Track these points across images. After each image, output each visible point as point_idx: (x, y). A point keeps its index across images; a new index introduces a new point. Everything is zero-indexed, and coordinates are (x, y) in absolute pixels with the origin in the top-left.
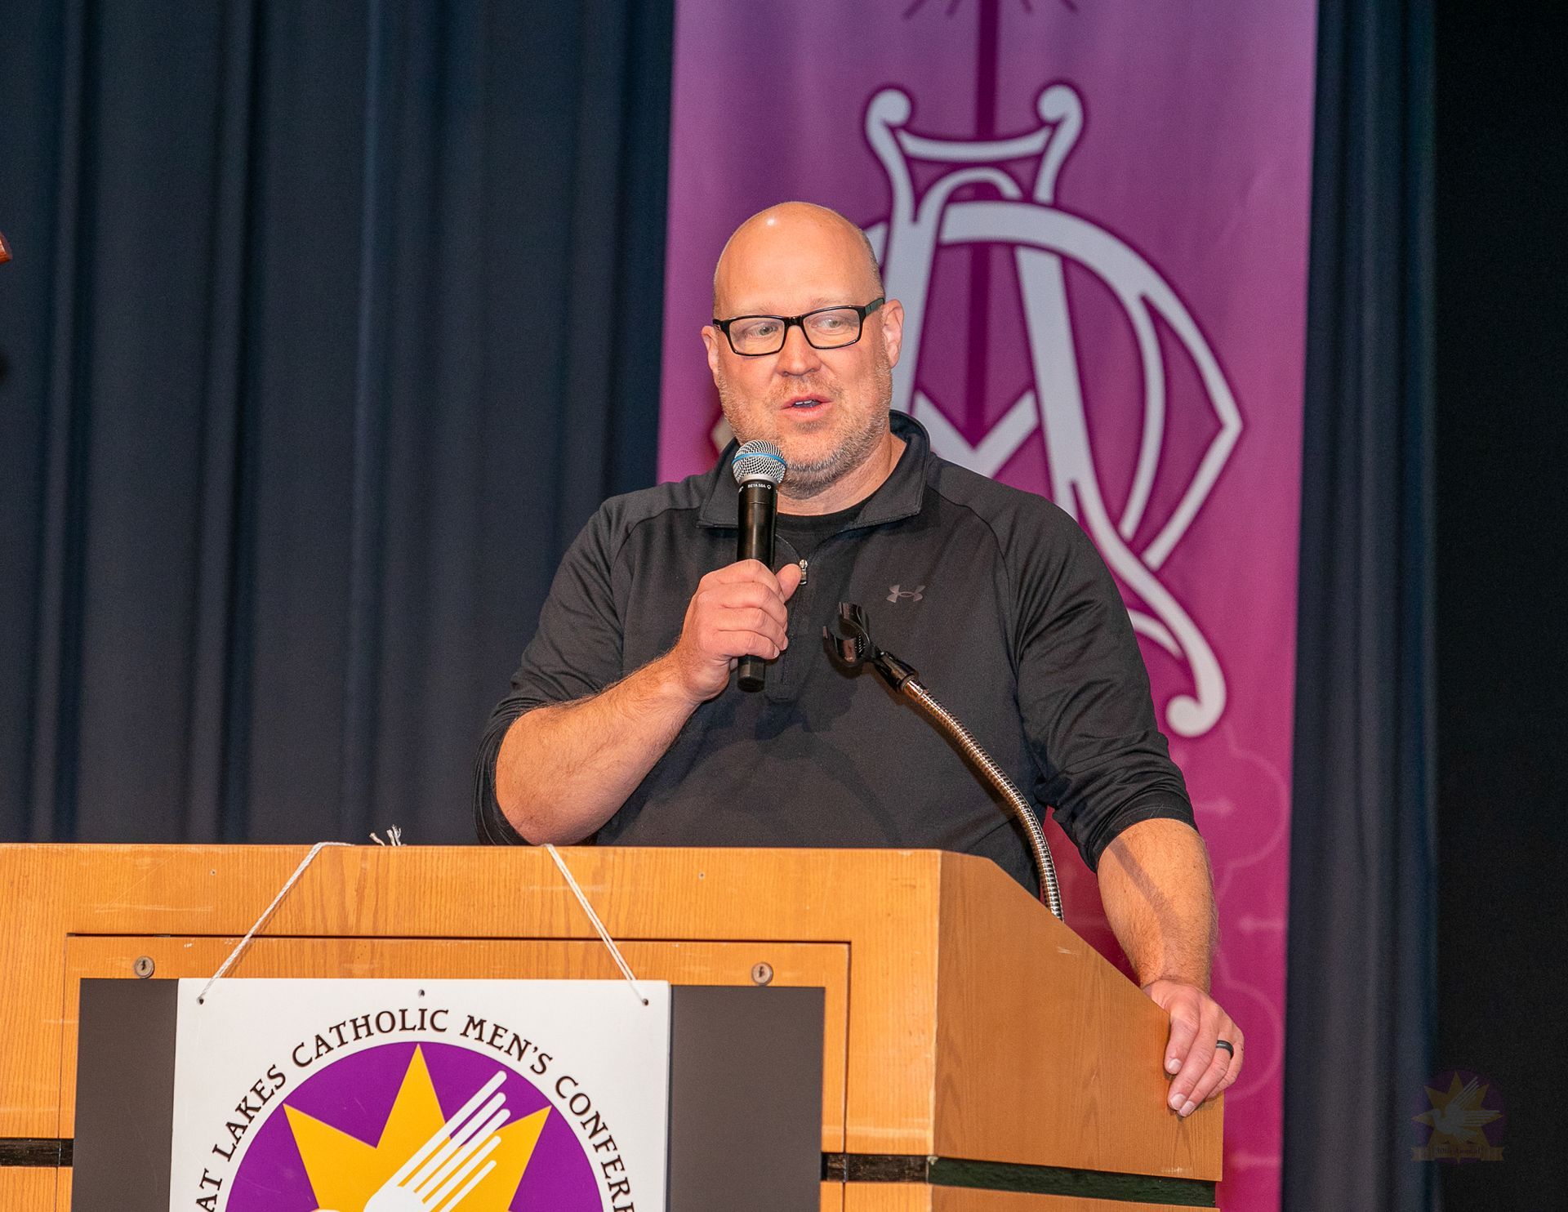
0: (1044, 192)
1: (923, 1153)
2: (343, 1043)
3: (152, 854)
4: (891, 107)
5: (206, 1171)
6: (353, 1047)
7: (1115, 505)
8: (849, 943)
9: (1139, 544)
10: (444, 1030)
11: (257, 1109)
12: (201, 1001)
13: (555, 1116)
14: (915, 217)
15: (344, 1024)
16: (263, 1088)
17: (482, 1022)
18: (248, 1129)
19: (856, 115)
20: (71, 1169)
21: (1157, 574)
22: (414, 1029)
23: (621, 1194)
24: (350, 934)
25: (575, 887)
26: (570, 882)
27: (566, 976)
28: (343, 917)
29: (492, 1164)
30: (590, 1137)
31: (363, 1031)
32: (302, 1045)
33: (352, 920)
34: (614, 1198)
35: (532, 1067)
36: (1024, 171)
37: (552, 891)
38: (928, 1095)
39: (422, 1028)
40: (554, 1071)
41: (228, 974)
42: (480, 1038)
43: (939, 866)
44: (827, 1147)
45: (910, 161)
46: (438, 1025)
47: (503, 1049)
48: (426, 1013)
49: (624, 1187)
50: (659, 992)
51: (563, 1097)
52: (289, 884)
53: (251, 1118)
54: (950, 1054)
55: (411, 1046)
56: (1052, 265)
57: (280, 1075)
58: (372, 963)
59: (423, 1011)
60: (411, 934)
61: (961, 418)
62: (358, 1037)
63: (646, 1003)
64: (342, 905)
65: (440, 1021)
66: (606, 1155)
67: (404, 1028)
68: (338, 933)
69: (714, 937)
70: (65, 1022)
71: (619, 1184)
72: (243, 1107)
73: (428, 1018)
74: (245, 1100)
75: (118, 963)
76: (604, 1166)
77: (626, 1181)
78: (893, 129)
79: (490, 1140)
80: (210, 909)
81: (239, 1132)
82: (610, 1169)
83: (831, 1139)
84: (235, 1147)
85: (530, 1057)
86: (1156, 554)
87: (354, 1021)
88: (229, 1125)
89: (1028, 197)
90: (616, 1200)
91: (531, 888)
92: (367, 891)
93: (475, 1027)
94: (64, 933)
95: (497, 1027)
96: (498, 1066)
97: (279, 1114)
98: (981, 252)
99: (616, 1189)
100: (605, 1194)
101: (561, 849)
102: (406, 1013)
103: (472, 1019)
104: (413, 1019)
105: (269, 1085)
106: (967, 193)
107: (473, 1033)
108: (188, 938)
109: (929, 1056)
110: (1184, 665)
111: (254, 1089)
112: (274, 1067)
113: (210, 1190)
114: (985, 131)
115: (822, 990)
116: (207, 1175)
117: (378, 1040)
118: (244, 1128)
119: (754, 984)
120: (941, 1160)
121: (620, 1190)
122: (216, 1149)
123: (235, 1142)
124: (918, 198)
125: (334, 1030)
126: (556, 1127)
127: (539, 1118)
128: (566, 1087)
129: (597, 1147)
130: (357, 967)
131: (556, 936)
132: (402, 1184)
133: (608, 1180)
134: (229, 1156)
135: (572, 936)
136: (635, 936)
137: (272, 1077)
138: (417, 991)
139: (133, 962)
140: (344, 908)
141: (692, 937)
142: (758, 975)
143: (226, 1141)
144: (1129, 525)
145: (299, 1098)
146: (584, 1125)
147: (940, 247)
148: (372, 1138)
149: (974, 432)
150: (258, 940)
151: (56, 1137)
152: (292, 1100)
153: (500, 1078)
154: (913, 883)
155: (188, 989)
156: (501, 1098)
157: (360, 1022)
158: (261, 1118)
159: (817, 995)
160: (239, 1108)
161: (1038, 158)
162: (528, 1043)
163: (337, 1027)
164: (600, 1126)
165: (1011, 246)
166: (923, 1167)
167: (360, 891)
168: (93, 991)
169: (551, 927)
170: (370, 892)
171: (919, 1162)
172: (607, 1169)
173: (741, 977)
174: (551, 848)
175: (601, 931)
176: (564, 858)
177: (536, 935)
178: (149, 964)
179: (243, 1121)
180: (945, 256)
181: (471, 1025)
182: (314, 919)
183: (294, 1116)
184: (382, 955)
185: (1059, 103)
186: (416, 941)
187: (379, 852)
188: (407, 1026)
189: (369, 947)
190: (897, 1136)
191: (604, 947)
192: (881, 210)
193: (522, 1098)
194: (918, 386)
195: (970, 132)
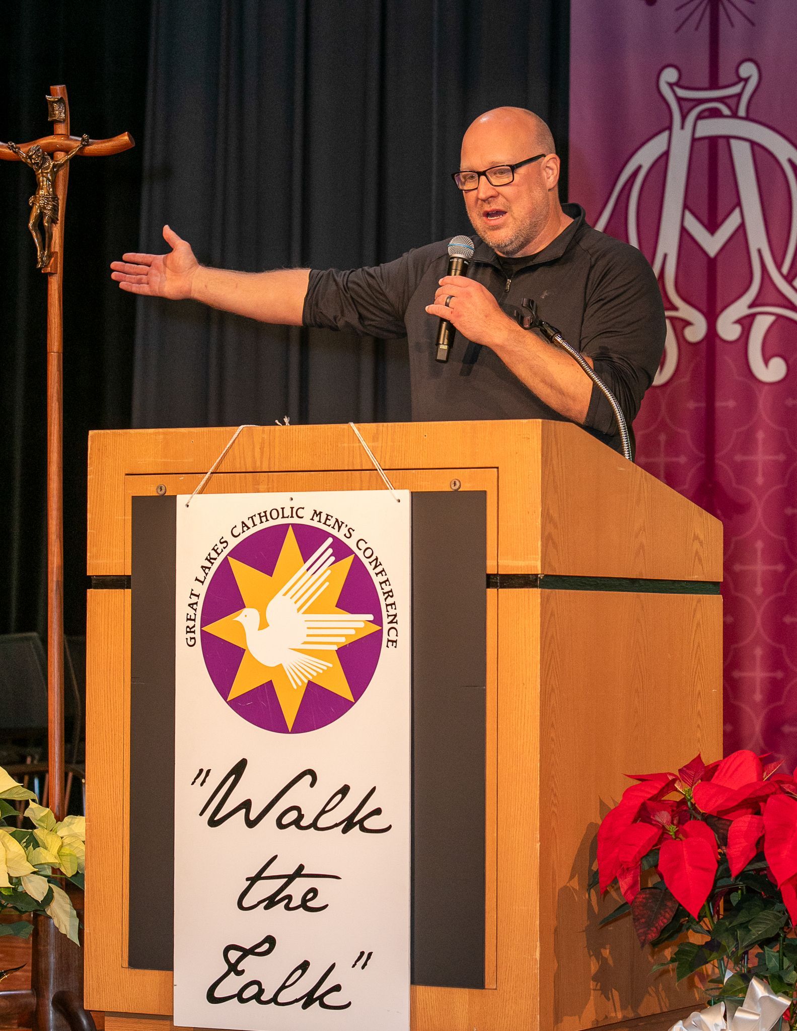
0: (742, 112)
1: (536, 573)
2: (255, 525)
3: (164, 433)
4: (670, 75)
5: (192, 590)
6: (260, 527)
7: (779, 260)
8: (498, 468)
9: (790, 278)
10: (302, 517)
11: (215, 559)
12: (188, 506)
13: (357, 559)
14: (682, 127)
15: (255, 516)
16: (218, 548)
17: (320, 513)
18: (211, 569)
19: (655, 79)
20: (130, 590)
22: (288, 517)
23: (389, 597)
24: (258, 471)
25: (364, 443)
26: (361, 441)
27: (361, 489)
28: (254, 462)
29: (327, 584)
30: (374, 569)
31: (264, 519)
32: (236, 527)
33: (258, 463)
34: (386, 599)
35: (345, 535)
36: (732, 102)
37: (353, 447)
38: (538, 544)
39: (292, 517)
40: (356, 536)
41: (201, 492)
42: (320, 521)
43: (541, 427)
44: (489, 571)
45: (679, 100)
46: (299, 515)
47: (331, 526)
48: (293, 509)
49: (391, 594)
50: (405, 496)
51: (360, 549)
52: (228, 446)
53: (212, 564)
54: (550, 522)
55: (288, 525)
56: (746, 146)
57: (226, 542)
58: (268, 485)
59: (292, 508)
60: (287, 470)
61: (706, 221)
62: (262, 522)
63: (399, 501)
64: (254, 457)
65: (300, 513)
66: (381, 578)
67: (283, 517)
68: (252, 470)
69: (431, 467)
70: (126, 518)
71: (388, 592)
72: (209, 558)
73: (295, 512)
74: (209, 555)
75: (149, 488)
76: (381, 583)
77: (391, 591)
78: (671, 85)
79: (325, 572)
80: (191, 460)
81: (207, 570)
82: (383, 585)
83: (491, 569)
84: (205, 578)
85: (344, 530)
87: (259, 514)
88: (202, 567)
89: (735, 115)
90: (387, 601)
91: (343, 445)
92: (265, 449)
93: (317, 516)
94: (124, 474)
95: (328, 515)
96: (329, 535)
97: (225, 561)
98: (713, 141)
99: (386, 595)
100: (382, 598)
101: (357, 424)
102: (284, 509)
103: (315, 511)
104: (287, 512)
105: (221, 547)
106: (706, 114)
107: (317, 519)
108: (181, 475)
109: (538, 524)
111: (213, 549)
112: (223, 538)
113: (194, 599)
114: (714, 84)
115: (485, 492)
116: (193, 592)
117: (272, 523)
118: (209, 568)
119: (451, 490)
120: (546, 576)
121: (389, 595)
122: (197, 579)
123: (205, 575)
124: (684, 118)
125: (250, 519)
126: (357, 566)
127: (348, 561)
128: (361, 544)
129: (377, 574)
130: (261, 487)
131: (356, 468)
132: (285, 594)
133: (383, 591)
134: (203, 582)
135: (364, 468)
136: (394, 468)
137: (221, 543)
138: (289, 498)
139: (156, 488)
140: (254, 458)
141: (421, 467)
142: (453, 485)
143: (201, 575)
144: (785, 269)
145: (234, 553)
146: (370, 563)
147: (694, 140)
148: (270, 572)
149: (712, 227)
150: (214, 474)
151: (123, 574)
152: (230, 554)
153: (330, 541)
154: (528, 436)
155: (181, 500)
156: (330, 551)
157: (263, 514)
158: (217, 563)
159: (481, 496)
160: (207, 559)
161: (739, 96)
162: (343, 523)
163: (252, 517)
164: (378, 563)
165: (727, 138)
166: (536, 580)
167: (262, 449)
168: (138, 502)
169: (353, 464)
170: (266, 449)
171: (534, 577)
172: (382, 585)
173: (446, 487)
174: (352, 424)
175: (377, 466)
176: (359, 429)
177: (346, 469)
178: (163, 488)
179: (209, 565)
180: (697, 144)
181: (315, 515)
182: (240, 463)
183: (233, 562)
184: (273, 480)
185: (748, 70)
186: (289, 473)
187: (270, 429)
188: (285, 516)
189: (266, 476)
190: (523, 565)
191: (378, 473)
192: (667, 124)
193: (340, 550)
194: (686, 207)
195: (707, 85)
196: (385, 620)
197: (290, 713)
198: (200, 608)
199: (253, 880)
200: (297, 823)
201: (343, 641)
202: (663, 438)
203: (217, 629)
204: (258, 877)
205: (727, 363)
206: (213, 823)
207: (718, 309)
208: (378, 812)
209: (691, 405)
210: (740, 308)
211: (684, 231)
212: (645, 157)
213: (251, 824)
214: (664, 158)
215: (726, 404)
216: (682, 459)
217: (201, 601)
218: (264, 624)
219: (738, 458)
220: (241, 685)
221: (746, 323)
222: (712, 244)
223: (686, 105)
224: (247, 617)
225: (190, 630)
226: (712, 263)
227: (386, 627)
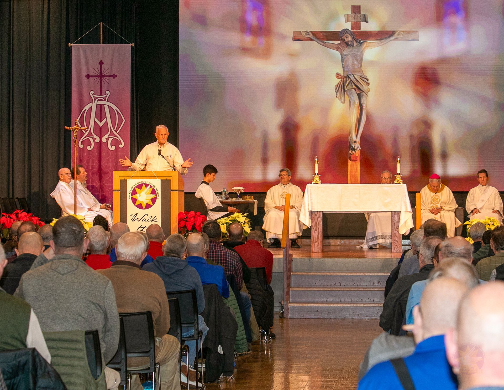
0: (107, 100)
4: (92, 92)
6: (139, 184)
7: (114, 128)
8: (172, 177)
19: (89, 92)
20: (120, 191)
21: (118, 134)
29: (149, 191)
32: (136, 184)
34: (157, 193)
36: (105, 98)
37: (152, 174)
38: (177, 186)
40: (153, 185)
41: (130, 179)
44: (171, 189)
45: (94, 97)
48: (144, 181)
50: (160, 180)
56: (107, 106)
58: (140, 178)
69: (163, 176)
70: (120, 182)
73: (145, 182)
74: (132, 187)
75: (123, 179)
78: (92, 94)
79: (149, 189)
80: (129, 175)
85: (151, 184)
86: (118, 132)
87: (139, 182)
89: (105, 100)
95: (149, 182)
96: (149, 185)
98: (101, 105)
103: (147, 182)
106: (99, 100)
108: (127, 177)
110: (120, 141)
114: (101, 95)
115: (171, 180)
117: (141, 183)
119: (166, 179)
124: (95, 101)
126: (153, 189)
127: (152, 188)
129: (156, 190)
132: (143, 192)
137: (134, 186)
143: (131, 190)
144: (115, 130)
145: (136, 187)
146: (155, 188)
147: (97, 105)
148: (141, 189)
149: (101, 121)
150: (132, 177)
151: (119, 189)
155: (128, 180)
156: (149, 187)
161: (106, 97)
165: (104, 105)
168: (121, 180)
171: (177, 190)
178: (125, 178)
185: (108, 92)
186: (143, 177)
190: (175, 188)
191: (156, 177)
192: (91, 101)
193: (151, 187)
194: (95, 117)
195: (100, 94)
196: (157, 195)
197: (144, 207)
198: (131, 194)
199: (139, 228)
200: (145, 221)
201: (151, 198)
202: (91, 160)
203: (133, 196)
204: (140, 228)
205: (103, 146)
206: (133, 221)
207: (102, 136)
208: (156, 219)
209: (97, 154)
210: (106, 136)
211: (95, 121)
212: (87, 107)
213: (138, 221)
214: (91, 108)
215: (103, 154)
216: (95, 164)
217: (131, 193)
218: (140, 196)
219: (106, 164)
220: (137, 204)
221: (108, 139)
222: (101, 124)
223: (95, 98)
224: (138, 195)
225: (129, 197)
226: (101, 128)
227: (157, 196)
